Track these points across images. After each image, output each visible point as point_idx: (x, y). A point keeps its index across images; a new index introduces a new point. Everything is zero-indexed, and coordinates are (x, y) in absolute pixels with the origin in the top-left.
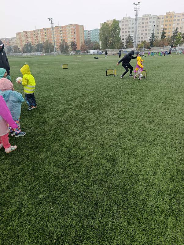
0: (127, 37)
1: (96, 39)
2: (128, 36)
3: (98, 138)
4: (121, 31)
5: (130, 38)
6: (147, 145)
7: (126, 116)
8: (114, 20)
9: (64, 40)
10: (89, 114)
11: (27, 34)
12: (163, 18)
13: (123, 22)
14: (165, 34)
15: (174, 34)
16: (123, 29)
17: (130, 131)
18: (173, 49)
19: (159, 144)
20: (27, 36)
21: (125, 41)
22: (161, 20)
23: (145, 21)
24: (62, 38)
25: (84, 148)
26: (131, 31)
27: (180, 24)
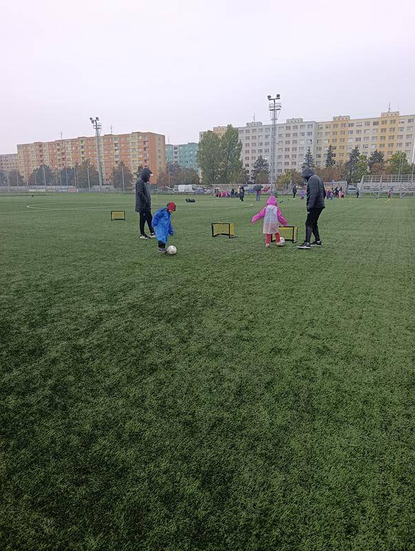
0: (255, 161)
1: (192, 163)
2: (257, 159)
3: (179, 401)
4: (244, 148)
5: (261, 163)
6: (317, 424)
7: (256, 333)
8: (230, 127)
9: (122, 162)
10: (160, 327)
11: (41, 149)
12: (327, 127)
13: (248, 131)
14: (333, 158)
15: (352, 157)
16: (247, 145)
17: (268, 378)
18: (350, 187)
19: (351, 420)
20: (41, 151)
21: (251, 168)
22: (324, 130)
23: (292, 132)
24: (117, 159)
25: (135, 437)
26: (263, 151)
27: (362, 139)
